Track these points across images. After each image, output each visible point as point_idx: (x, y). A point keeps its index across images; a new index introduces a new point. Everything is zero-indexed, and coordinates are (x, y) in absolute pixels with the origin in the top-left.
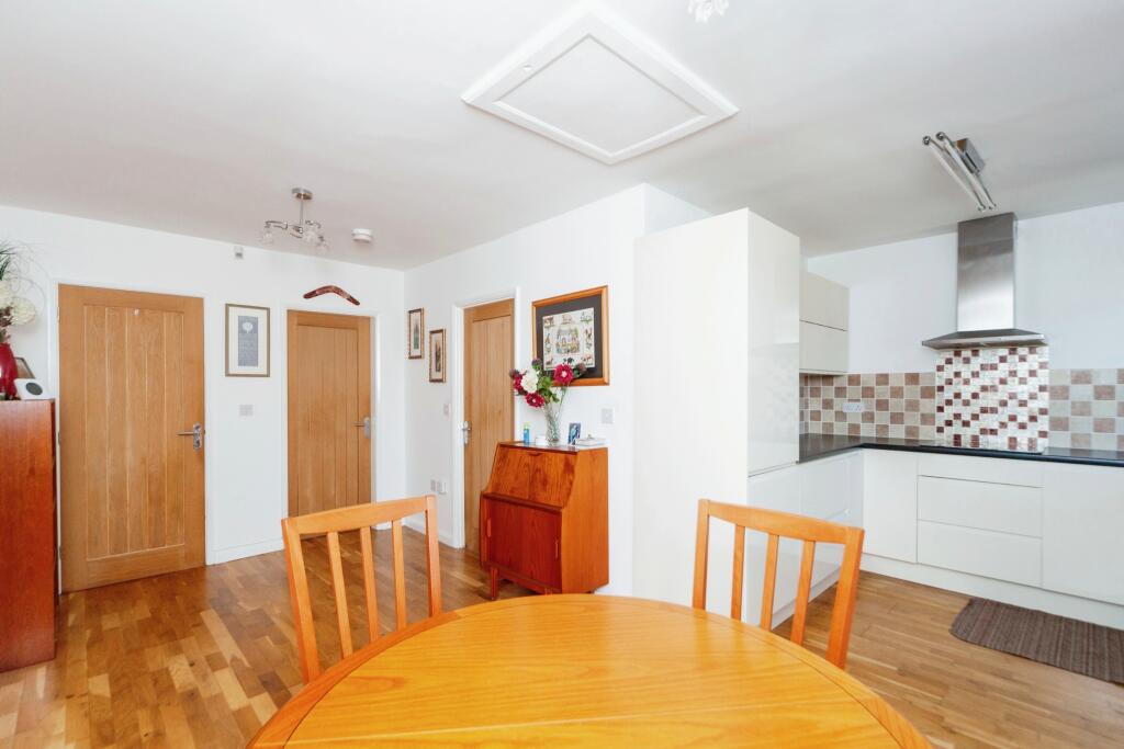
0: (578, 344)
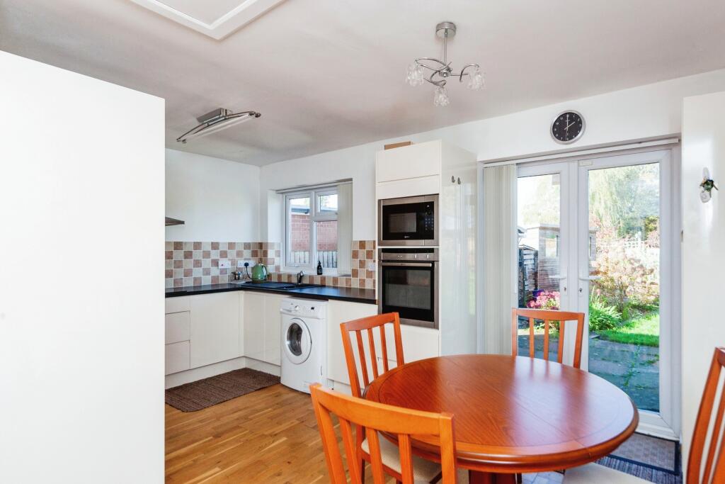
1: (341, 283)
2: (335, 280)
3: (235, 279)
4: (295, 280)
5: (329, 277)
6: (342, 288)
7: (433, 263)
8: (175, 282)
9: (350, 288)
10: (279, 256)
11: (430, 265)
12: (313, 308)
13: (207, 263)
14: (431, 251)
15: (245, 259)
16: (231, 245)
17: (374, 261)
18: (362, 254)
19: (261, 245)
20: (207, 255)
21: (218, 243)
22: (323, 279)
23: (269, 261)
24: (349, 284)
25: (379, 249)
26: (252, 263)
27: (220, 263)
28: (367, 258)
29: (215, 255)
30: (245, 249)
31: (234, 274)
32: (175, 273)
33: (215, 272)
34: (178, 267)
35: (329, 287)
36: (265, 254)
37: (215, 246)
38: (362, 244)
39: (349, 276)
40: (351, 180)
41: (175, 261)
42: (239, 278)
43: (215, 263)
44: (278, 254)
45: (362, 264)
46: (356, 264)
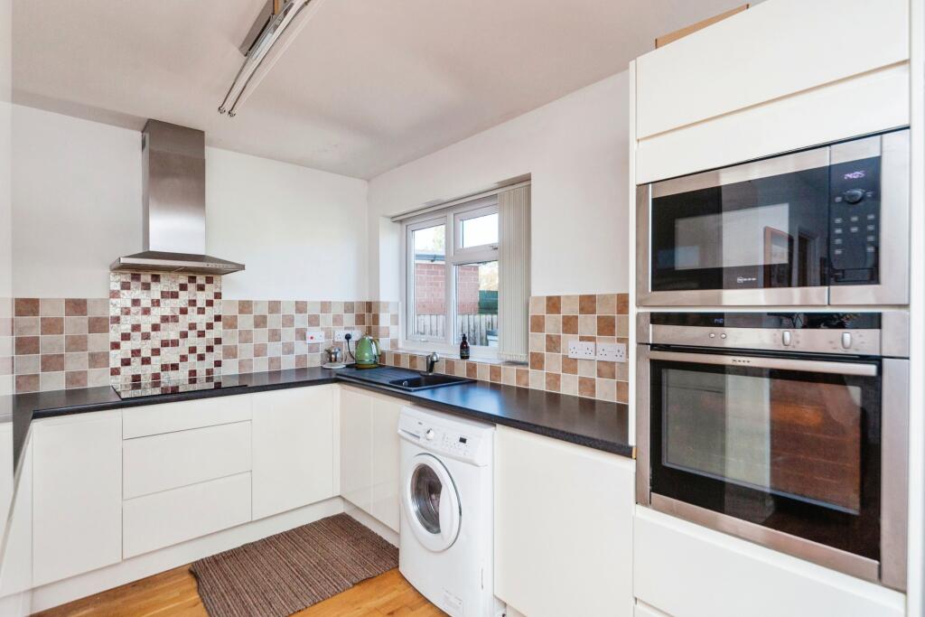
1: (509, 378)
2: (495, 371)
3: (331, 361)
4: (422, 367)
5: (483, 365)
6: (508, 388)
7: (878, 360)
8: (241, 364)
9: (527, 390)
10: (397, 324)
11: (870, 370)
12: (463, 440)
13: (288, 335)
15: (346, 328)
16: (325, 306)
17: (624, 340)
18: (553, 324)
19: (369, 306)
20: (289, 321)
21: (305, 303)
22: (472, 368)
23: (381, 332)
24: (524, 380)
25: (638, 316)
26: (356, 335)
27: (309, 335)
28: (565, 332)
29: (301, 321)
30: (345, 312)
31: (329, 352)
32: (241, 351)
33: (301, 348)
34: (246, 341)
35: (483, 384)
36: (376, 319)
37: (301, 307)
38: (553, 304)
39: (525, 364)
40: (526, 179)
41: (240, 332)
42: (336, 360)
43: (301, 334)
44: (395, 320)
45: (553, 343)
46: (538, 343)
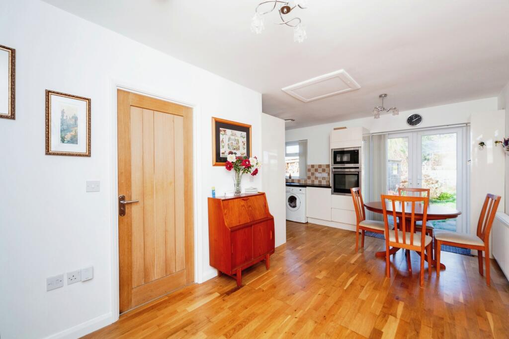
0: (239, 147)
1: (302, 182)
2: (299, 181)
7: (358, 172)
12: (301, 190)
14: (358, 168)
17: (329, 172)
18: (313, 170)
24: (306, 182)
25: (332, 168)
28: (315, 172)
38: (313, 166)
45: (313, 174)
46: (309, 174)
